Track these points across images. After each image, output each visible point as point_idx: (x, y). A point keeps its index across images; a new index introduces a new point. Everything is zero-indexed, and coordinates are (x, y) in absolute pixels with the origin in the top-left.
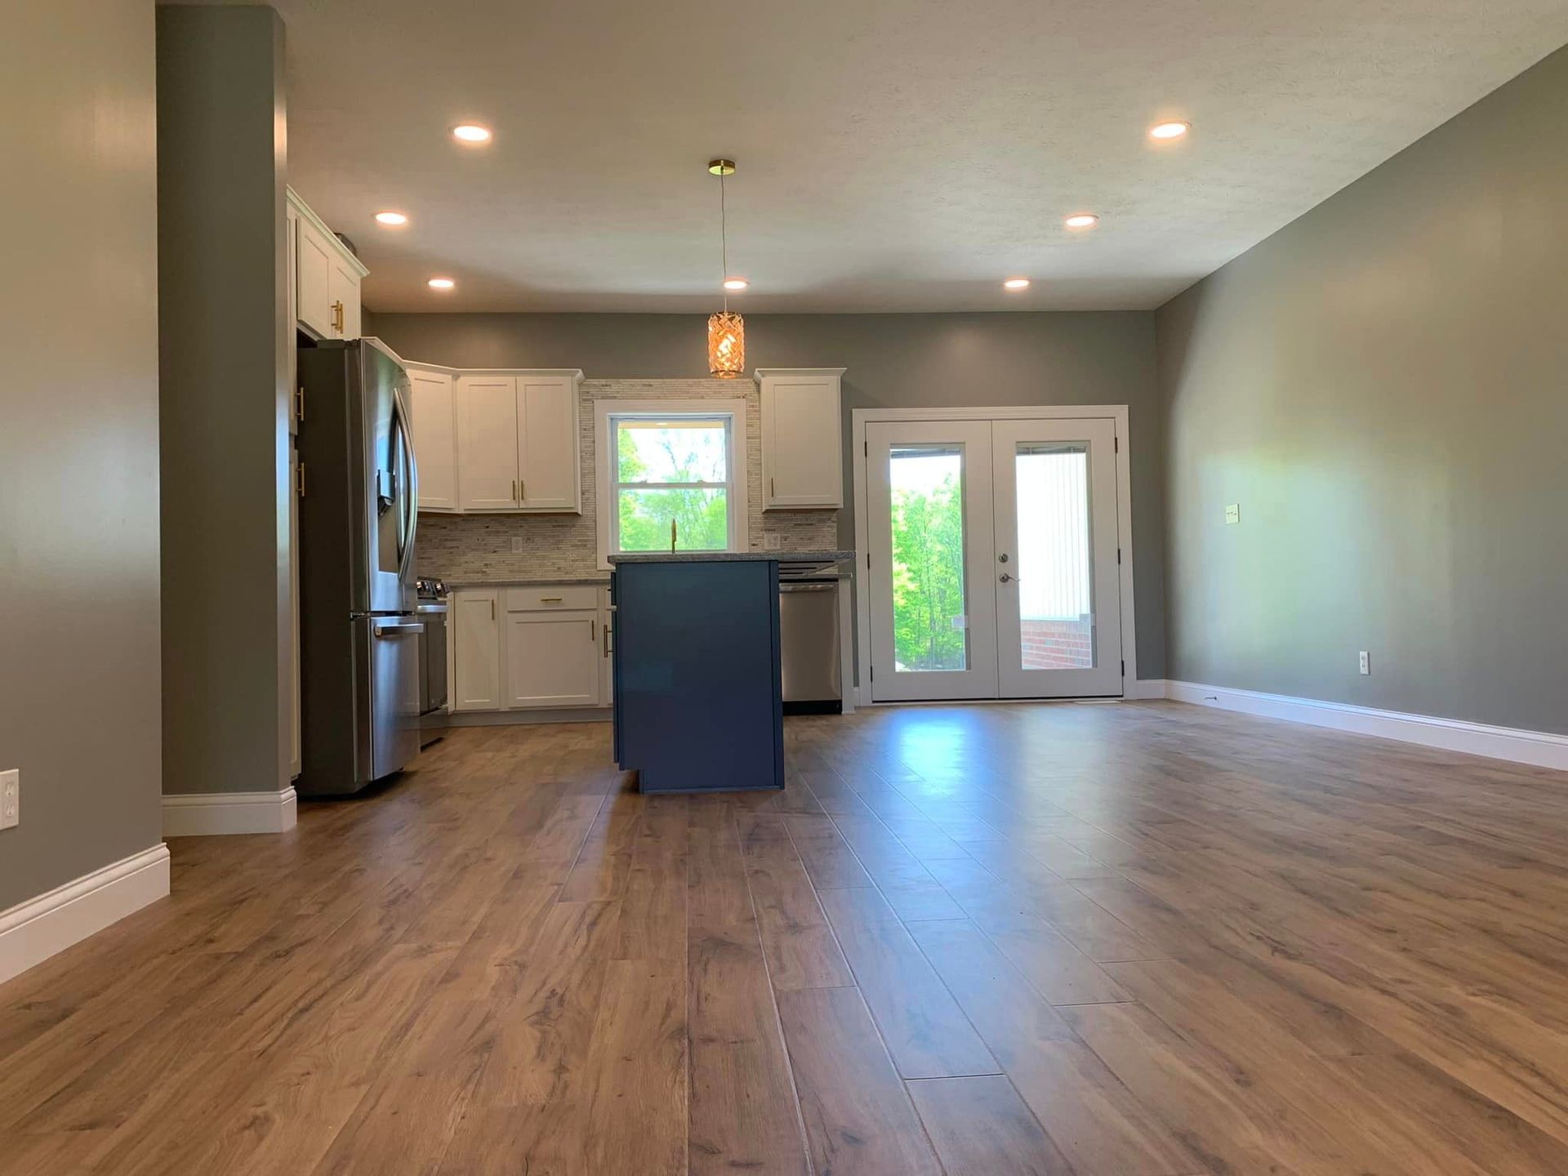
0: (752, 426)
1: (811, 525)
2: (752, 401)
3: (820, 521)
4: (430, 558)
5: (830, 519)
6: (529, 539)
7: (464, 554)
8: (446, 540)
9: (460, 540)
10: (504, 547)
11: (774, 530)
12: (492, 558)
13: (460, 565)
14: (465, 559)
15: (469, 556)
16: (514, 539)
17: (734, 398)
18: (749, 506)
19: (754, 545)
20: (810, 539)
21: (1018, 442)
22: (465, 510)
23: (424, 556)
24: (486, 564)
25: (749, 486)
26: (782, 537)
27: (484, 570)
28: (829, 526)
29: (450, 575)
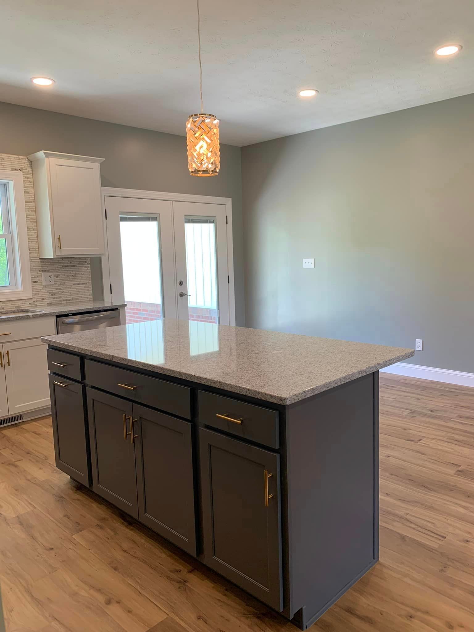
0: (28, 193)
1: (74, 266)
2: (27, 173)
3: (79, 263)
5: (86, 262)
11: (49, 271)
17: (12, 170)
18: (30, 253)
19: (35, 282)
20: (73, 276)
21: (185, 215)
25: (29, 238)
26: (55, 276)
28: (86, 267)
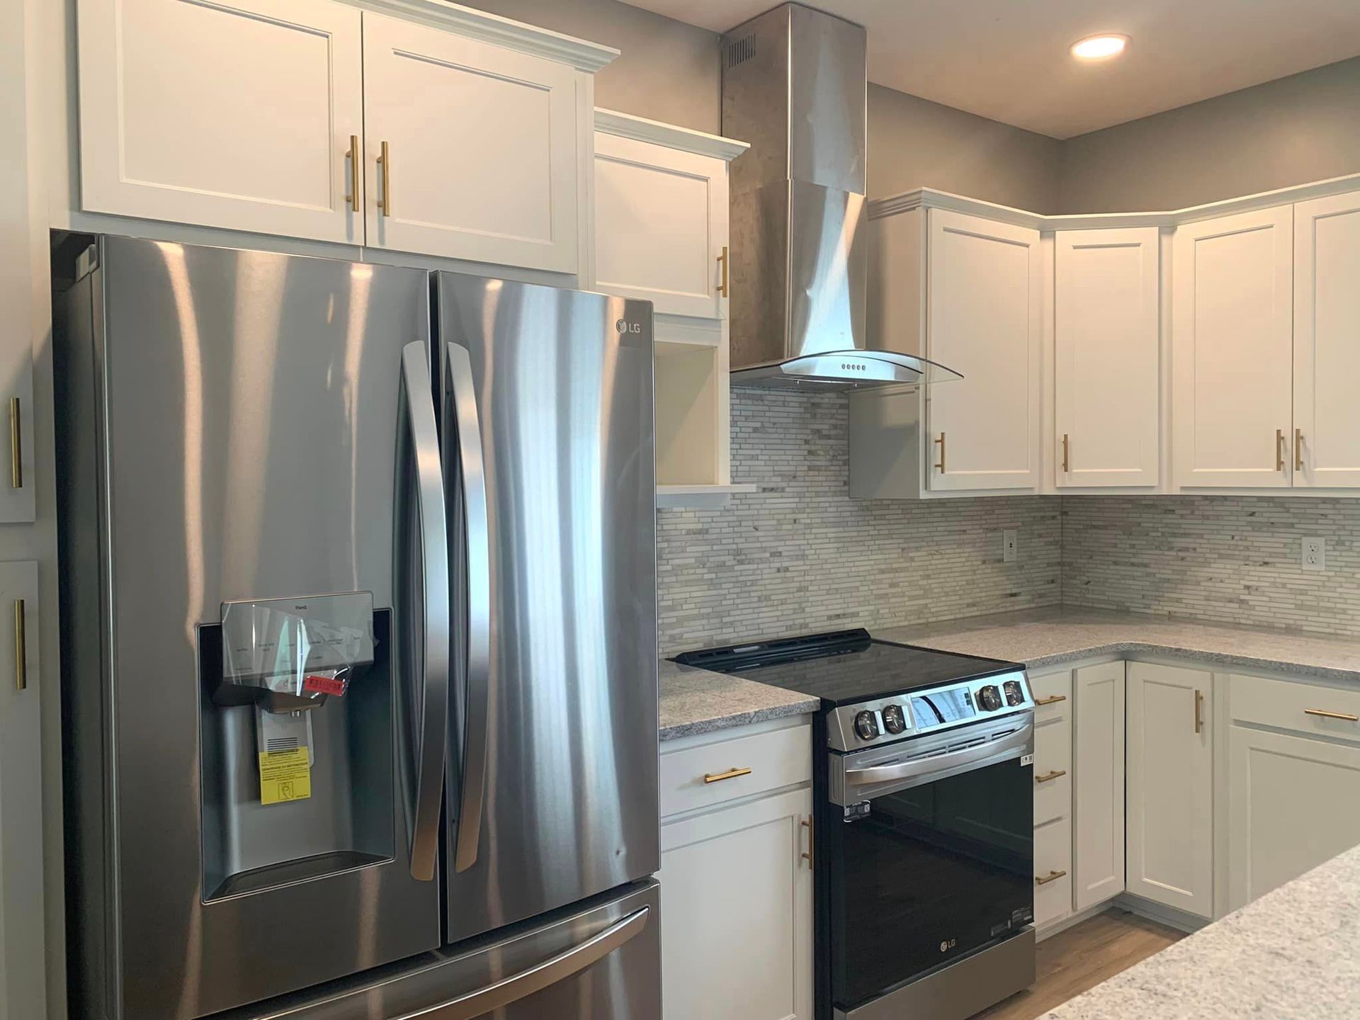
4: (1146, 566)
6: (1340, 543)
7: (1206, 563)
8: (1174, 535)
9: (1201, 536)
10: (1284, 556)
12: (1257, 576)
13: (1198, 583)
14: (1204, 573)
15: (1221, 569)
16: (1305, 541)
22: (1183, 488)
23: (1133, 560)
24: (1247, 587)
27: (1242, 597)
29: (1178, 600)
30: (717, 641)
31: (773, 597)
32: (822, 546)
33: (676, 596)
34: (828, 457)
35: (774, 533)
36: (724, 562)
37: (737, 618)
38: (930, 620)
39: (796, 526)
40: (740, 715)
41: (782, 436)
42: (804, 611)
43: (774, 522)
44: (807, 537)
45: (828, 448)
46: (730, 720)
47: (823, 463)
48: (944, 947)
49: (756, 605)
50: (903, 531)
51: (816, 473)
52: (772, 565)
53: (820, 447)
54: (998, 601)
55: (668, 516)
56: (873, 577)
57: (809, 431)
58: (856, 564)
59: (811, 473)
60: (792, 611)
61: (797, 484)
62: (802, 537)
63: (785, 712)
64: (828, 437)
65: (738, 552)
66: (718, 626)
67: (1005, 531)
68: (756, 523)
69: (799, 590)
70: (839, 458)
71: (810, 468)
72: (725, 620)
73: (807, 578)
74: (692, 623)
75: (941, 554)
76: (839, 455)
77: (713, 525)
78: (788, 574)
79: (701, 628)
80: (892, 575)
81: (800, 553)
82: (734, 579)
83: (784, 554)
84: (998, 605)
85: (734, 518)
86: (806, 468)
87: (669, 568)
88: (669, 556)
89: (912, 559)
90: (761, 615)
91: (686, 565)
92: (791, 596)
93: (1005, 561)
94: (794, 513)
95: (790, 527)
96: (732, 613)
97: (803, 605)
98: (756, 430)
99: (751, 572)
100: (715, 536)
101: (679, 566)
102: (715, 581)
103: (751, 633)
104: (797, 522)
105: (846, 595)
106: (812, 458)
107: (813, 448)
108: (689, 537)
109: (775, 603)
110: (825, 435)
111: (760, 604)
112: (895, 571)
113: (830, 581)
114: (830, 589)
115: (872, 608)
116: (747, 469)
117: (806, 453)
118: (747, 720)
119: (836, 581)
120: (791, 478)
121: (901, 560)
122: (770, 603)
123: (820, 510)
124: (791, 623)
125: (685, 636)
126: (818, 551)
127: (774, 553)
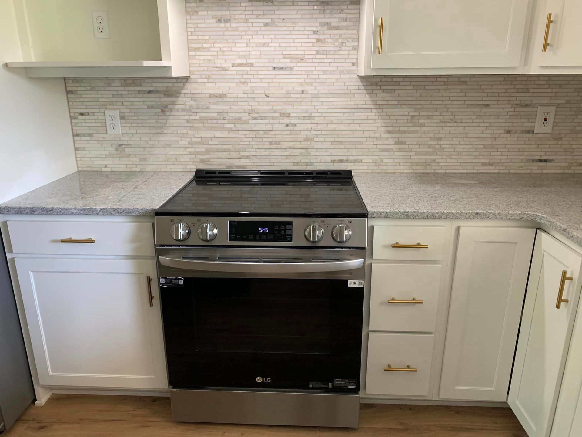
30: (237, 166)
31: (282, 143)
32: (329, 111)
33: (203, 136)
34: (337, 44)
35: (284, 100)
36: (241, 117)
37: (252, 154)
38: (437, 171)
39: (303, 95)
40: (89, 209)
41: (292, 28)
42: (310, 155)
43: (284, 92)
44: (314, 103)
45: (338, 36)
46: (81, 210)
47: (332, 49)
48: (259, 380)
49: (268, 147)
50: (414, 103)
51: (325, 56)
52: (282, 122)
53: (328, 36)
54: (523, 164)
55: (194, 84)
56: (378, 136)
57: (318, 24)
58: (362, 125)
59: (318, 56)
60: (299, 154)
61: (305, 64)
62: (310, 103)
63: (126, 212)
64: (337, 28)
65: (252, 111)
66: (238, 157)
67: (539, 107)
68: (267, 92)
69: (306, 140)
70: (348, 44)
71: (318, 53)
72: (242, 154)
73: (313, 132)
74: (216, 153)
75: (456, 122)
76: (348, 42)
77: (230, 92)
78: (295, 129)
79: (224, 157)
80: (400, 135)
81: (307, 115)
82: (250, 129)
83: (291, 115)
84: (520, 167)
85: (248, 88)
86: (314, 53)
87: (198, 118)
88: (197, 110)
89: (422, 125)
90: (272, 154)
91: (210, 117)
92: (299, 143)
93: (535, 132)
94: (301, 86)
95: (299, 96)
96: (247, 150)
97: (309, 150)
98: (266, 25)
99: (264, 125)
100: (232, 100)
101: (204, 117)
102: (234, 129)
103: (264, 164)
104: (304, 93)
105: (350, 147)
106: (319, 44)
107: (322, 37)
108: (211, 99)
109: (285, 147)
110: (334, 27)
111: (272, 147)
112: (404, 132)
113: (336, 136)
114: (334, 141)
115: (377, 157)
116: (259, 53)
117: (314, 41)
118: (95, 213)
119: (340, 136)
120: (299, 60)
121: (410, 125)
122: (279, 147)
123: (328, 84)
124: (299, 161)
125: (211, 160)
126: (324, 115)
127: (284, 114)
